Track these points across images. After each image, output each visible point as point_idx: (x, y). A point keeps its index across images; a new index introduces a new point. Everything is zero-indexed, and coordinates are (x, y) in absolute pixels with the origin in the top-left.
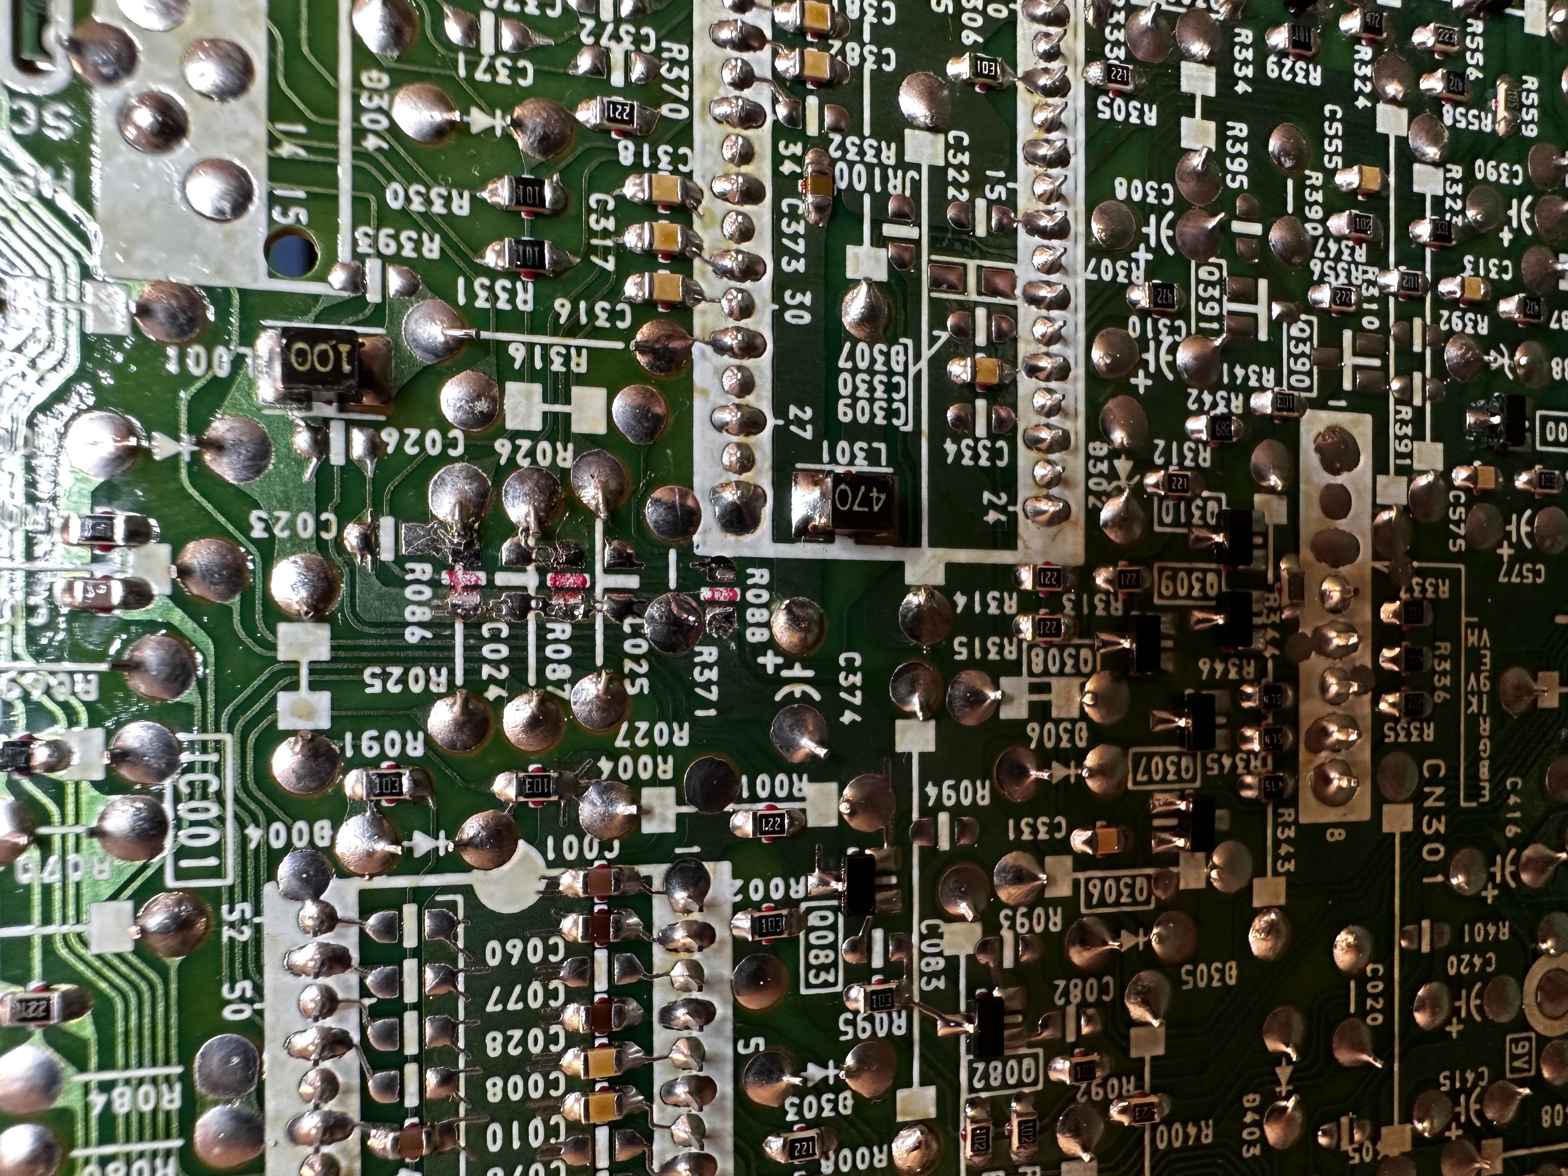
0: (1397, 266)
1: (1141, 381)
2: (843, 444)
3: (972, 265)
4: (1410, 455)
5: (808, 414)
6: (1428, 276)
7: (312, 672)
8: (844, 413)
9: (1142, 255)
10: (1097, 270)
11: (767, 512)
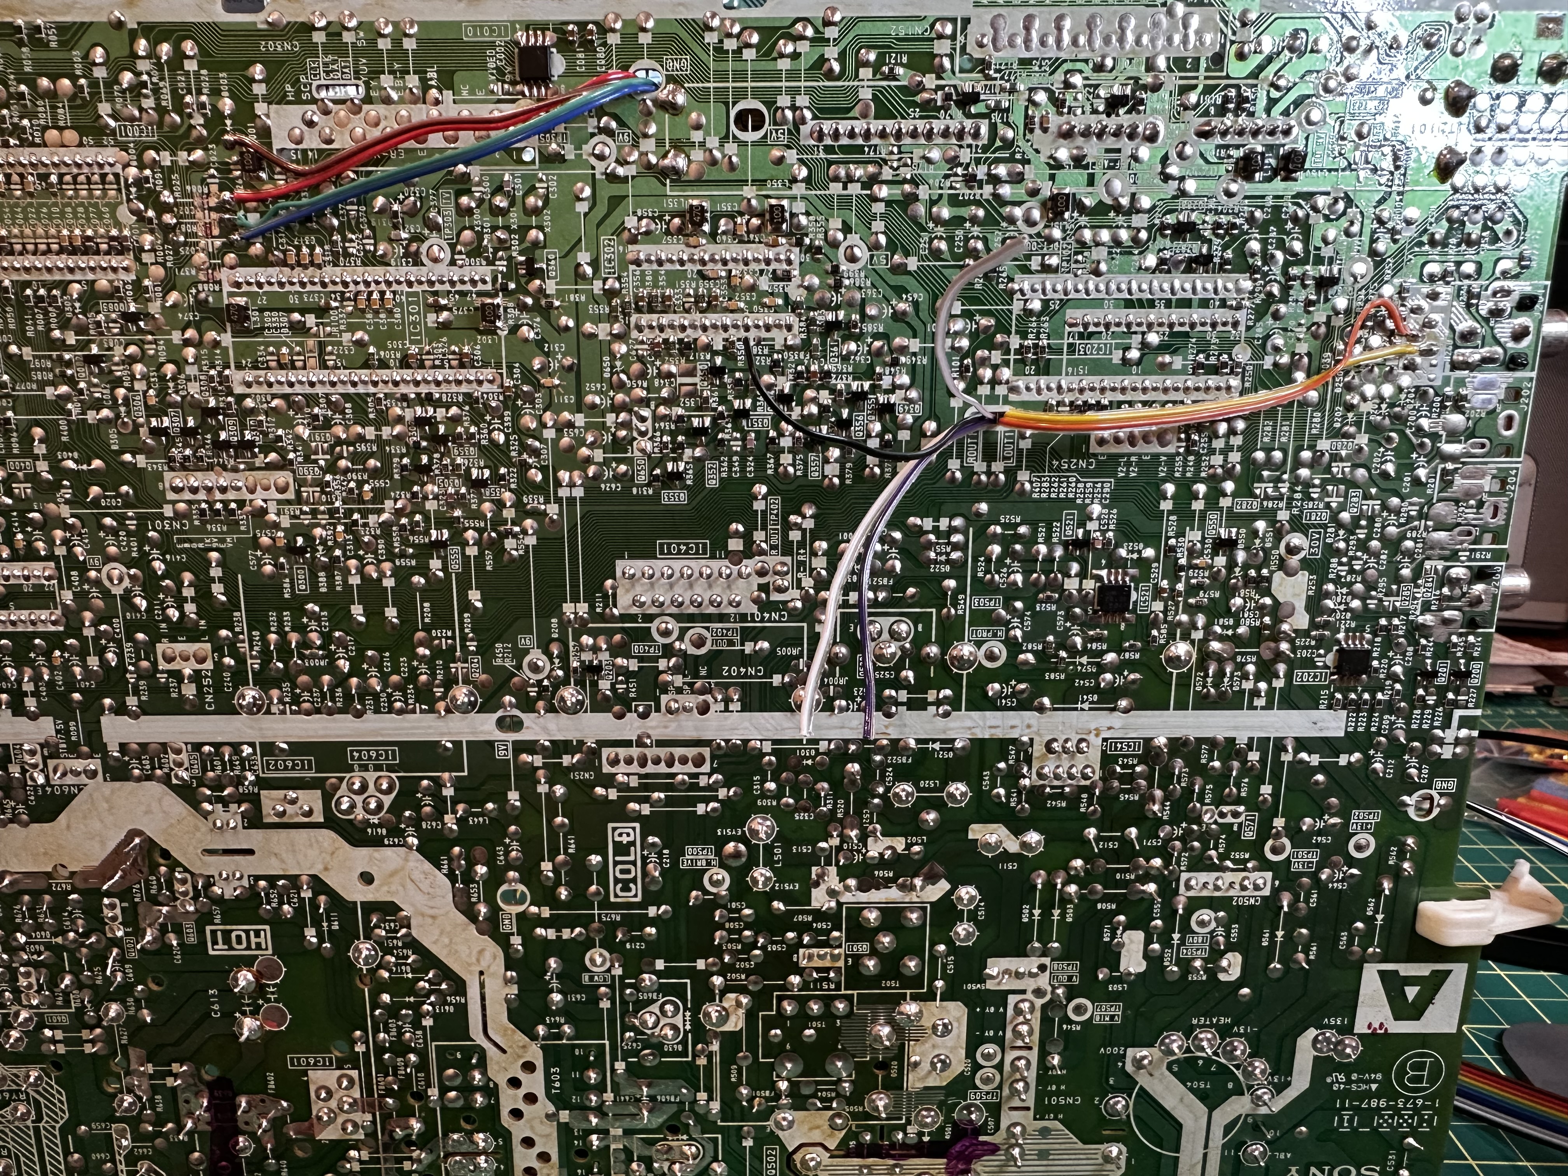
0: (344, 508)
1: (292, 413)
2: (258, 313)
3: (316, 355)
4: (284, 514)
5: (264, 302)
7: (175, 161)
8: (266, 314)
9: (330, 413)
10: (322, 397)
11: (236, 290)
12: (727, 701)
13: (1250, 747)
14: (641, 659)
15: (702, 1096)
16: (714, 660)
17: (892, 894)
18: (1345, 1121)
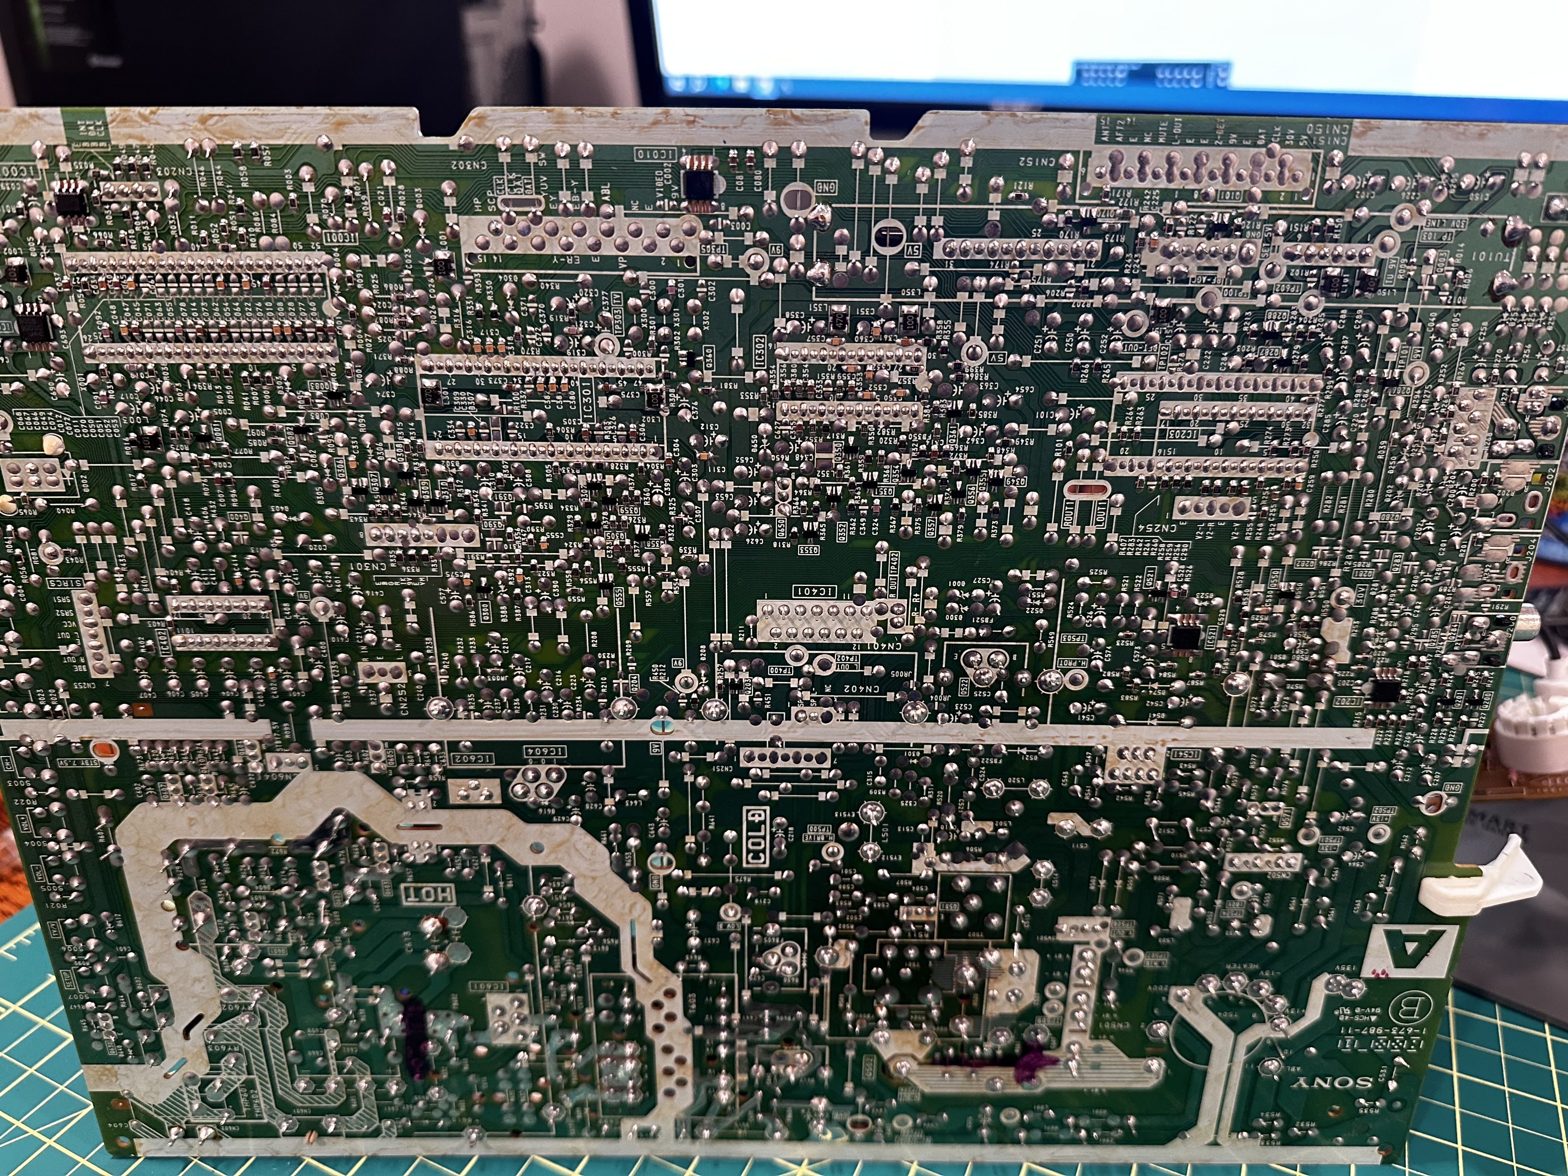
0: (523, 555)
1: (478, 476)
2: (448, 393)
3: (500, 429)
4: (471, 559)
5: (453, 384)
6: (522, 565)
7: (375, 262)
8: (456, 393)
9: (511, 477)
10: (505, 464)
11: (428, 373)
12: (847, 713)
13: (1292, 756)
14: (775, 678)
15: (814, 1018)
16: (838, 681)
17: (982, 866)
18: (1348, 1044)
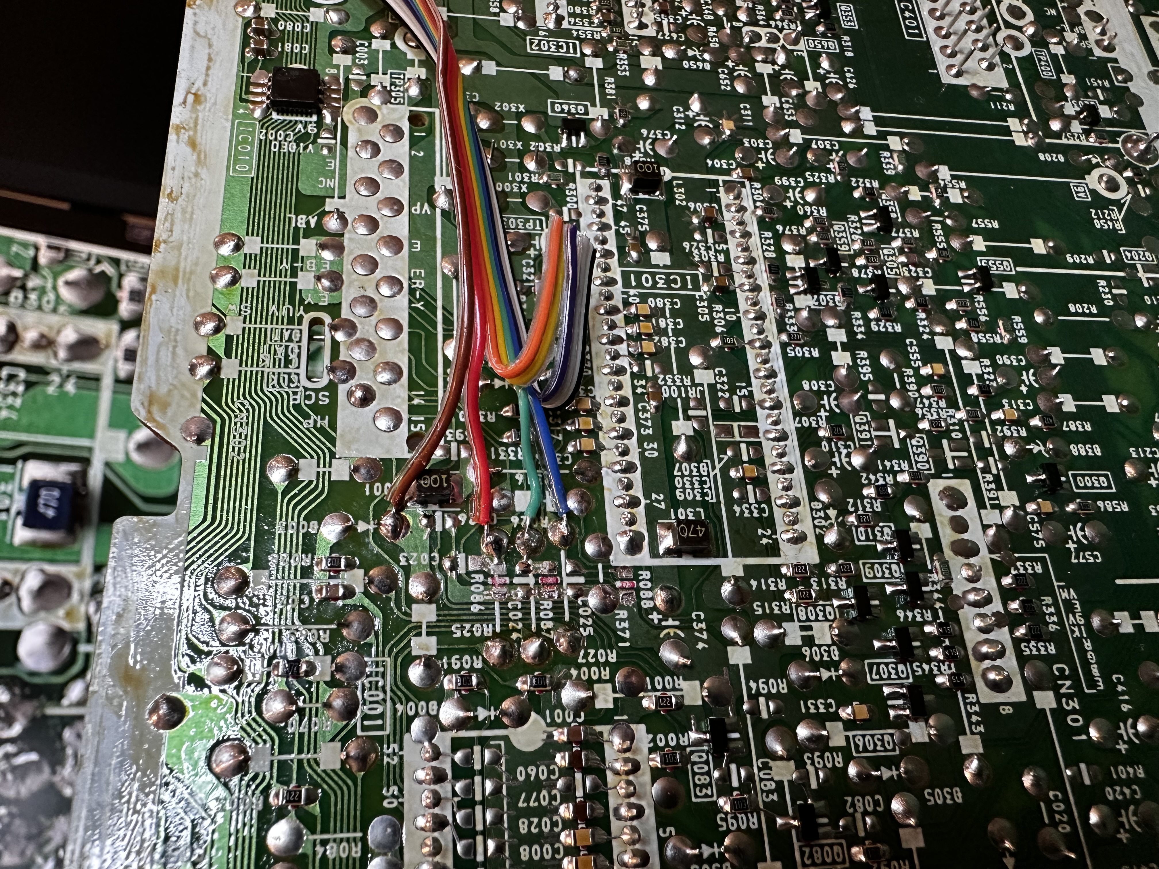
0: (964, 407)
1: (834, 472)
2: (681, 510)
3: (735, 425)
4: (997, 498)
5: (662, 497)
6: (984, 411)
7: (428, 627)
8: (679, 495)
9: (823, 413)
10: (800, 422)
11: (646, 543)
